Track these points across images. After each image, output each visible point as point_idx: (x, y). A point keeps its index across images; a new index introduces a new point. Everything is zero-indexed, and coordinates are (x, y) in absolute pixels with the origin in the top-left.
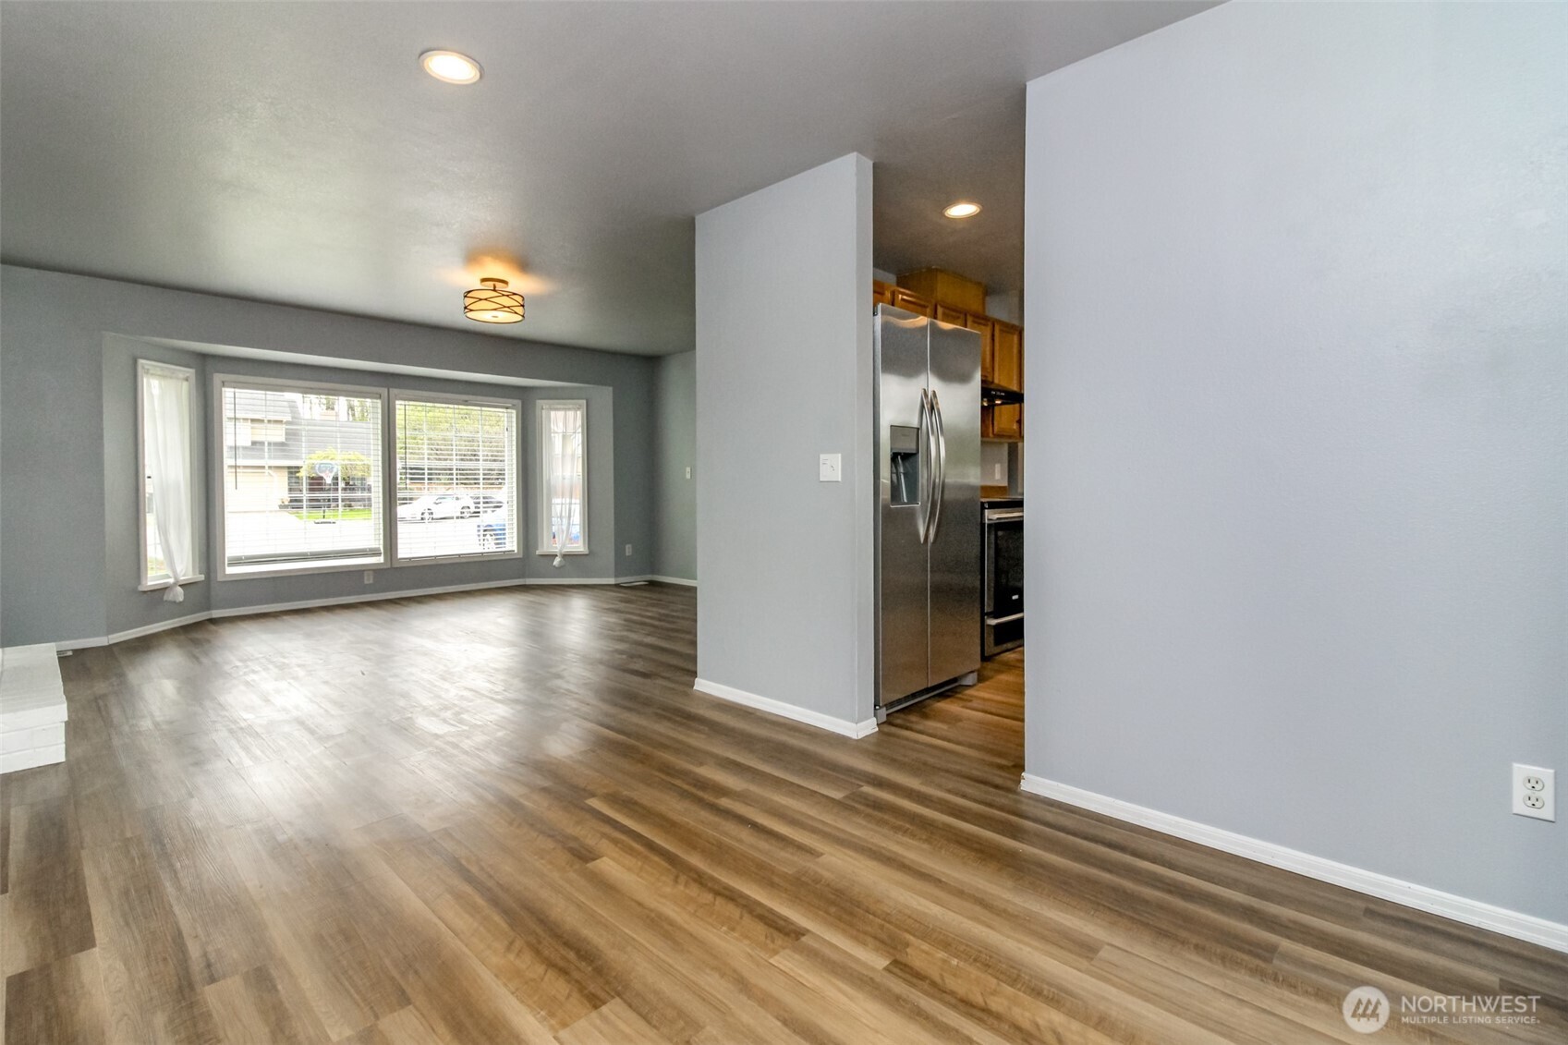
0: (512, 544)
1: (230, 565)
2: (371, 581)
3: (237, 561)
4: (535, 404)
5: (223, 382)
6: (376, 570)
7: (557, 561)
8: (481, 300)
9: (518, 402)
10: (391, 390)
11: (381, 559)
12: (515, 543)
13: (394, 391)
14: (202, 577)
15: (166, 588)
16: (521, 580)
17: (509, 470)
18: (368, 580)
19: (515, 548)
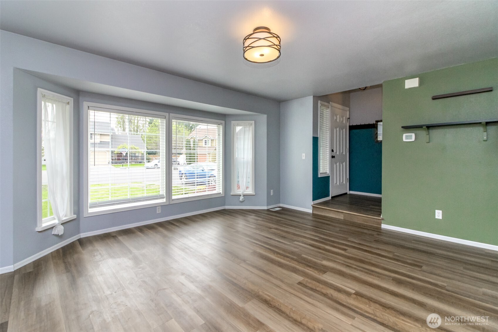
0: (219, 189)
1: (90, 207)
2: (160, 212)
3: (94, 206)
4: (231, 123)
5: (89, 107)
6: (162, 206)
7: (241, 198)
8: (260, 39)
9: (223, 122)
10: (170, 114)
11: (164, 200)
12: (221, 189)
13: (171, 115)
14: (75, 216)
15: (53, 227)
16: (223, 207)
17: (218, 154)
18: (159, 211)
19: (221, 192)
